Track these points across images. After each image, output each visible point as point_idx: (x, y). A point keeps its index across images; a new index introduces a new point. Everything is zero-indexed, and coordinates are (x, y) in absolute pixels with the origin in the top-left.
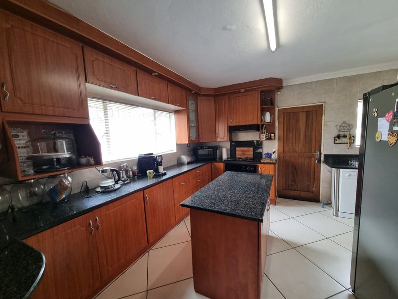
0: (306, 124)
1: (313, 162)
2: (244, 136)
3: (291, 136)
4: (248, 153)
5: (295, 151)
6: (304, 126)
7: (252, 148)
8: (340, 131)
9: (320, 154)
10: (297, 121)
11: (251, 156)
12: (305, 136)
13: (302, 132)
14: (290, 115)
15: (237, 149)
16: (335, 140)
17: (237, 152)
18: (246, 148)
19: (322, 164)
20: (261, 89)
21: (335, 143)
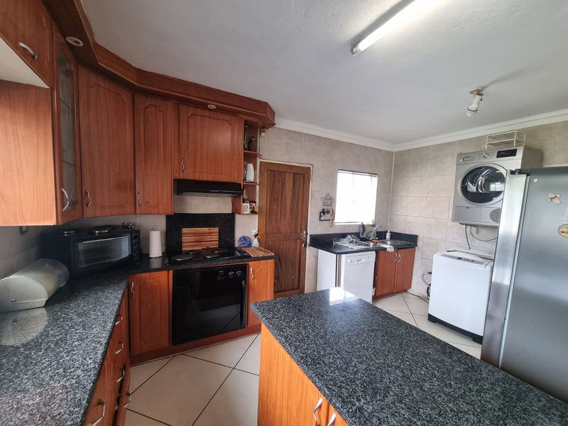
0: (293, 193)
1: (298, 246)
2: (201, 204)
3: (275, 207)
4: (209, 238)
5: (279, 232)
6: (291, 193)
7: (217, 230)
8: (324, 205)
9: (307, 234)
10: (284, 184)
11: (215, 244)
12: (292, 209)
13: (289, 203)
14: (275, 173)
15: (185, 230)
16: (321, 216)
17: (184, 239)
18: (206, 230)
19: (307, 248)
20: (246, 117)
21: (320, 220)
